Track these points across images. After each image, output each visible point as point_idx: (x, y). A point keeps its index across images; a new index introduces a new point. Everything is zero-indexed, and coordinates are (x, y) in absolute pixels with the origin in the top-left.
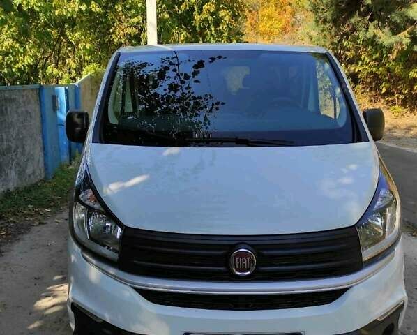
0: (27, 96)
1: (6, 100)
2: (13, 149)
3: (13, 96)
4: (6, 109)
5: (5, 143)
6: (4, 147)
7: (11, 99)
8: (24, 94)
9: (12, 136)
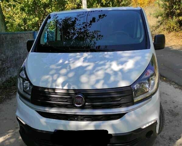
0: (28, 36)
1: (18, 37)
2: (22, 58)
3: (22, 36)
4: (18, 41)
5: (18, 55)
6: (18, 57)
7: (21, 37)
8: (27, 35)
9: (21, 52)
